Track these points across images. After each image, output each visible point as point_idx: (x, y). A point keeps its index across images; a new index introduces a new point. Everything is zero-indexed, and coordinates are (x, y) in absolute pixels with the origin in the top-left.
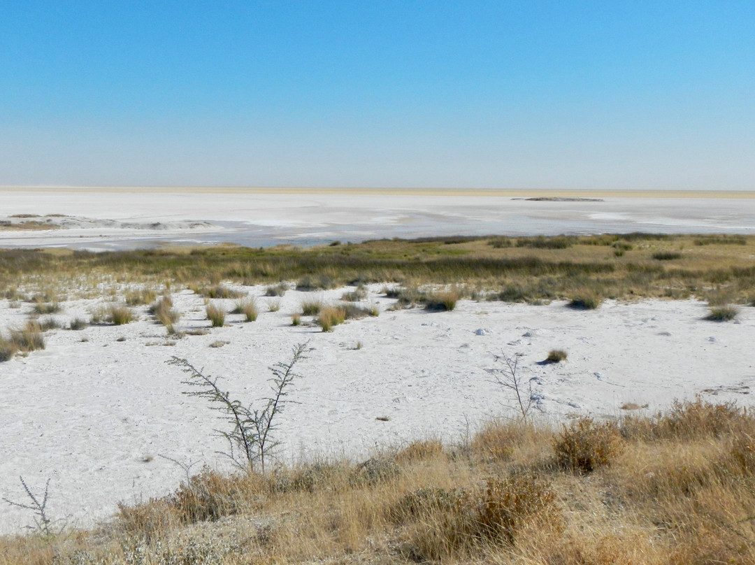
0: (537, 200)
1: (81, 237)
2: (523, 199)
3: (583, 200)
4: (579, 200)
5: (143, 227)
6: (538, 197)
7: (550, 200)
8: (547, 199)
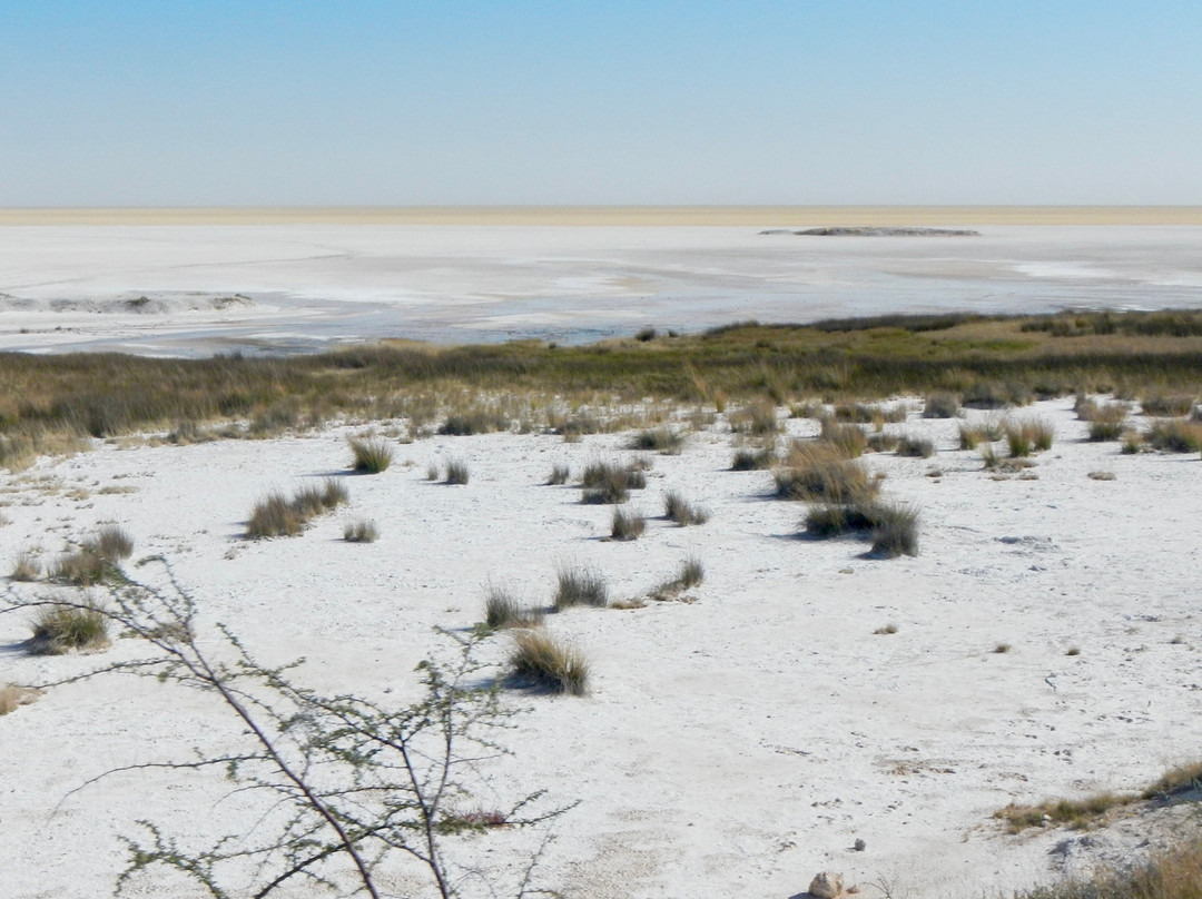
0: (824, 233)
1: (23, 332)
2: (787, 232)
3: (934, 233)
4: (923, 233)
5: (107, 306)
6: (828, 228)
7: (857, 232)
8: (848, 232)
